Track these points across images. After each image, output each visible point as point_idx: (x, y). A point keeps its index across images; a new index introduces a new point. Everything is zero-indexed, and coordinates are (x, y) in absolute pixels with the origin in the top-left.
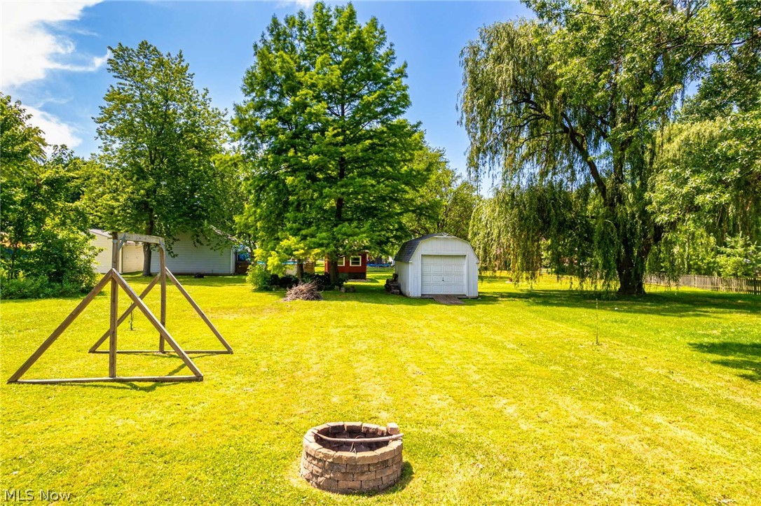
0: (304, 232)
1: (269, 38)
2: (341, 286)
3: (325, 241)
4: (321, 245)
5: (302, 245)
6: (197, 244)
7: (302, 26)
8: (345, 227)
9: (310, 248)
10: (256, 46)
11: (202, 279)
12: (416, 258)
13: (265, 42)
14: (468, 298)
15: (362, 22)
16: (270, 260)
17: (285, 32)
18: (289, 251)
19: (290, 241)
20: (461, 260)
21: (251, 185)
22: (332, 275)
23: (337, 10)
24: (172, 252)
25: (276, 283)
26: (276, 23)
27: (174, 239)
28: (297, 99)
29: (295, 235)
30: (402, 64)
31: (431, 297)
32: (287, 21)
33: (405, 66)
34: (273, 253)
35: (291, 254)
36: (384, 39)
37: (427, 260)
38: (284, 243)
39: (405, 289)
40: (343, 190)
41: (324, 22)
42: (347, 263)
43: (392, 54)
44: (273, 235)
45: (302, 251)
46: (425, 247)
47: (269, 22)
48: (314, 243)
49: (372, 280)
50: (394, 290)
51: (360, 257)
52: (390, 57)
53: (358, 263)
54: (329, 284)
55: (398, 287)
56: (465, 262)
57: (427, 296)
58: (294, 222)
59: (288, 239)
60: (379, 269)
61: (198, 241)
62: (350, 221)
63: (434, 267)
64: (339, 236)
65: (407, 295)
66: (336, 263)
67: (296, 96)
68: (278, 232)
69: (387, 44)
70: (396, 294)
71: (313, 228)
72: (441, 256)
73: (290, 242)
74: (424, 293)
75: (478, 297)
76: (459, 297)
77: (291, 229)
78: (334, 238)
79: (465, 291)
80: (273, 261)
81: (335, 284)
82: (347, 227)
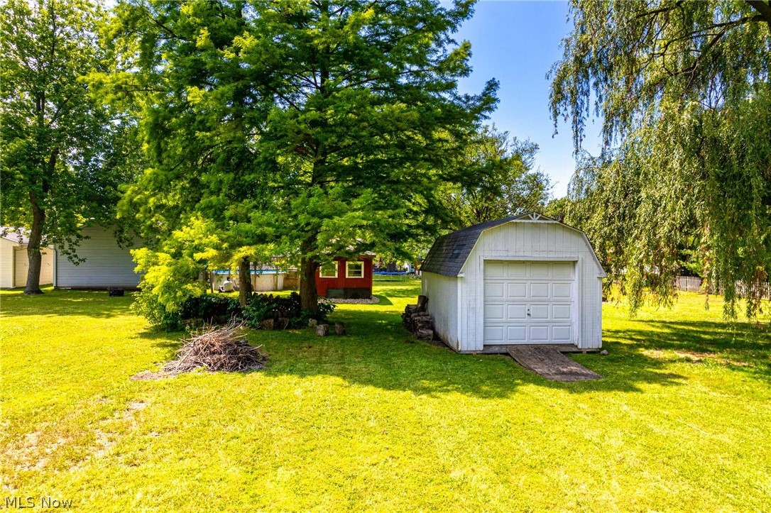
11: (121, 298)
12: (473, 267)
14: (581, 352)
20: (566, 271)
22: (304, 298)
24: (76, 256)
27: (79, 236)
31: (504, 350)
37: (495, 272)
39: (447, 330)
42: (342, 272)
46: (490, 245)
49: (383, 300)
50: (423, 332)
51: (362, 263)
53: (360, 273)
54: (298, 315)
55: (430, 325)
56: (575, 276)
57: (496, 349)
60: (392, 278)
63: (510, 286)
65: (453, 345)
70: (427, 338)
72: (524, 262)
73: (192, 232)
74: (488, 342)
75: (602, 349)
76: (564, 349)
79: (574, 337)
81: (309, 316)
82: (319, 196)
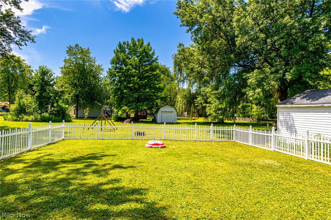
0: (129, 105)
1: (118, 48)
2: (139, 121)
3: (134, 108)
4: (133, 109)
5: (128, 109)
6: (92, 108)
7: (128, 45)
8: (139, 104)
9: (130, 110)
10: (114, 51)
12: (159, 113)
13: (117, 49)
15: (145, 44)
16: (119, 113)
17: (123, 46)
18: (124, 110)
19: (125, 108)
21: (113, 91)
22: (136, 118)
23: (138, 39)
25: (120, 119)
26: (120, 44)
28: (127, 68)
29: (126, 106)
30: (156, 57)
32: (123, 43)
33: (158, 57)
34: (120, 111)
35: (125, 111)
36: (152, 49)
37: (163, 113)
38: (123, 108)
40: (139, 94)
41: (135, 45)
42: (141, 114)
43: (154, 53)
44: (120, 106)
45: (128, 110)
46: (162, 109)
47: (118, 44)
48: (131, 108)
49: (149, 119)
50: (154, 121)
51: (145, 112)
52: (153, 54)
53: (144, 114)
54: (135, 120)
55: (155, 121)
56: (173, 113)
58: (126, 102)
59: (124, 107)
60: (153, 116)
61: (93, 107)
62: (141, 102)
63: (165, 115)
64: (138, 106)
65: (157, 122)
66: (137, 114)
67: (127, 67)
68: (121, 105)
69: (153, 50)
70: (155, 122)
71: (131, 104)
72: (167, 112)
74: (162, 122)
75: (177, 123)
77: (125, 104)
78: (137, 107)
79: (173, 122)
80: (120, 113)
81: (137, 120)
